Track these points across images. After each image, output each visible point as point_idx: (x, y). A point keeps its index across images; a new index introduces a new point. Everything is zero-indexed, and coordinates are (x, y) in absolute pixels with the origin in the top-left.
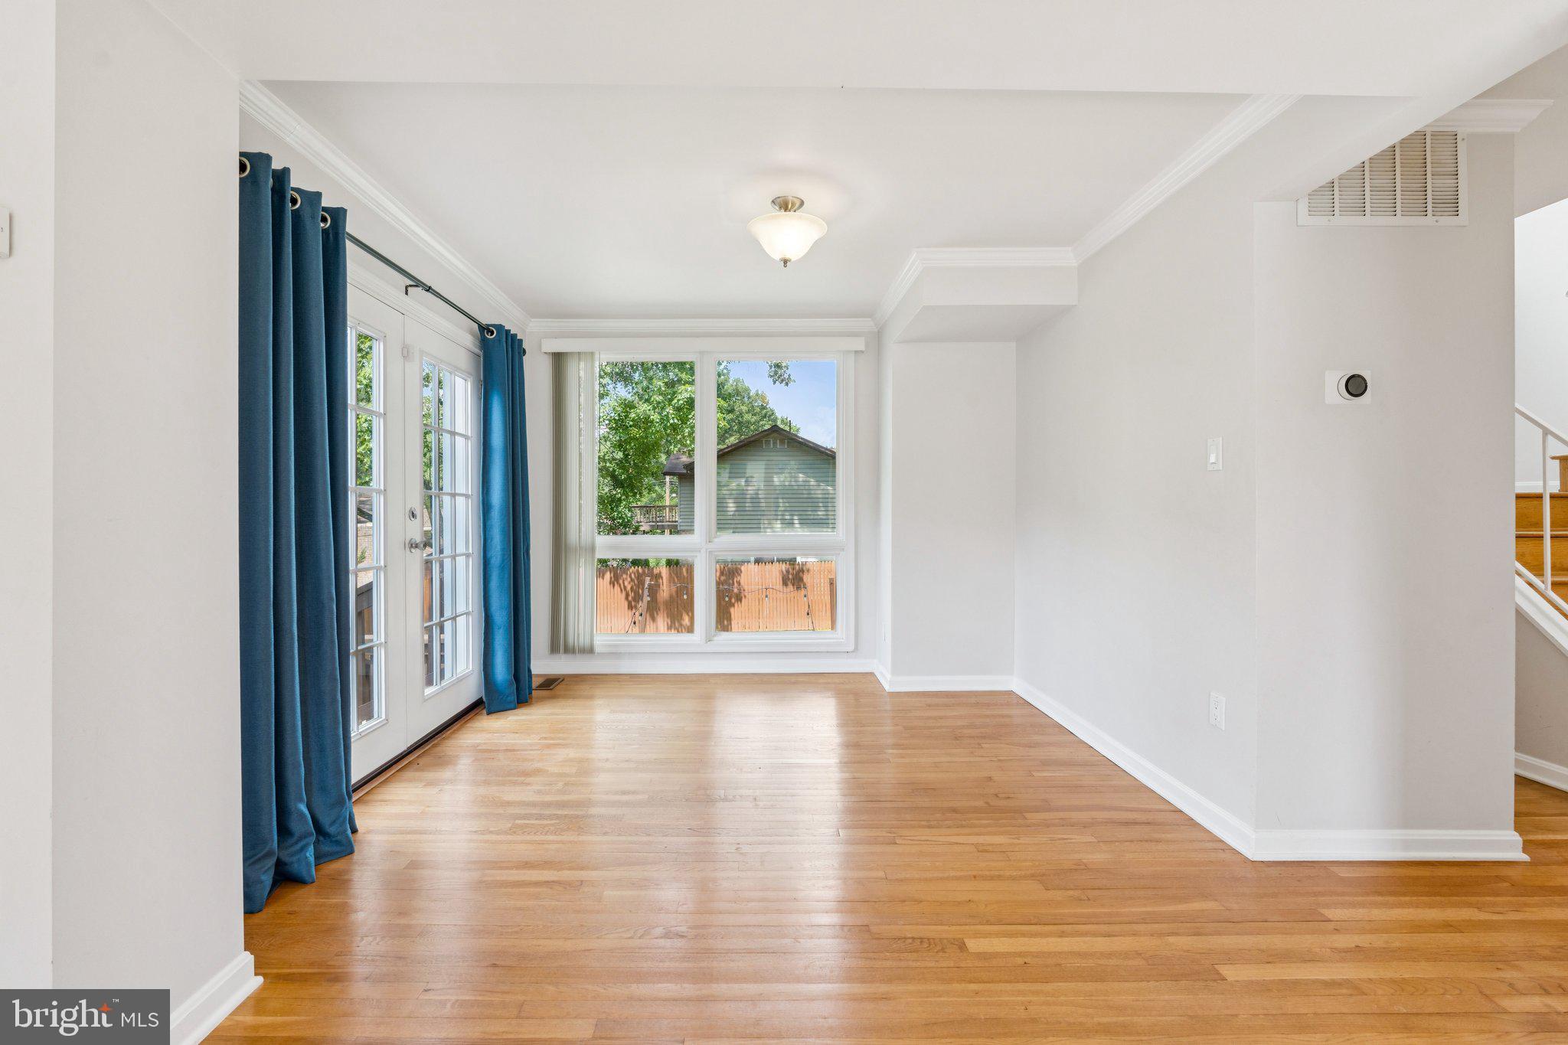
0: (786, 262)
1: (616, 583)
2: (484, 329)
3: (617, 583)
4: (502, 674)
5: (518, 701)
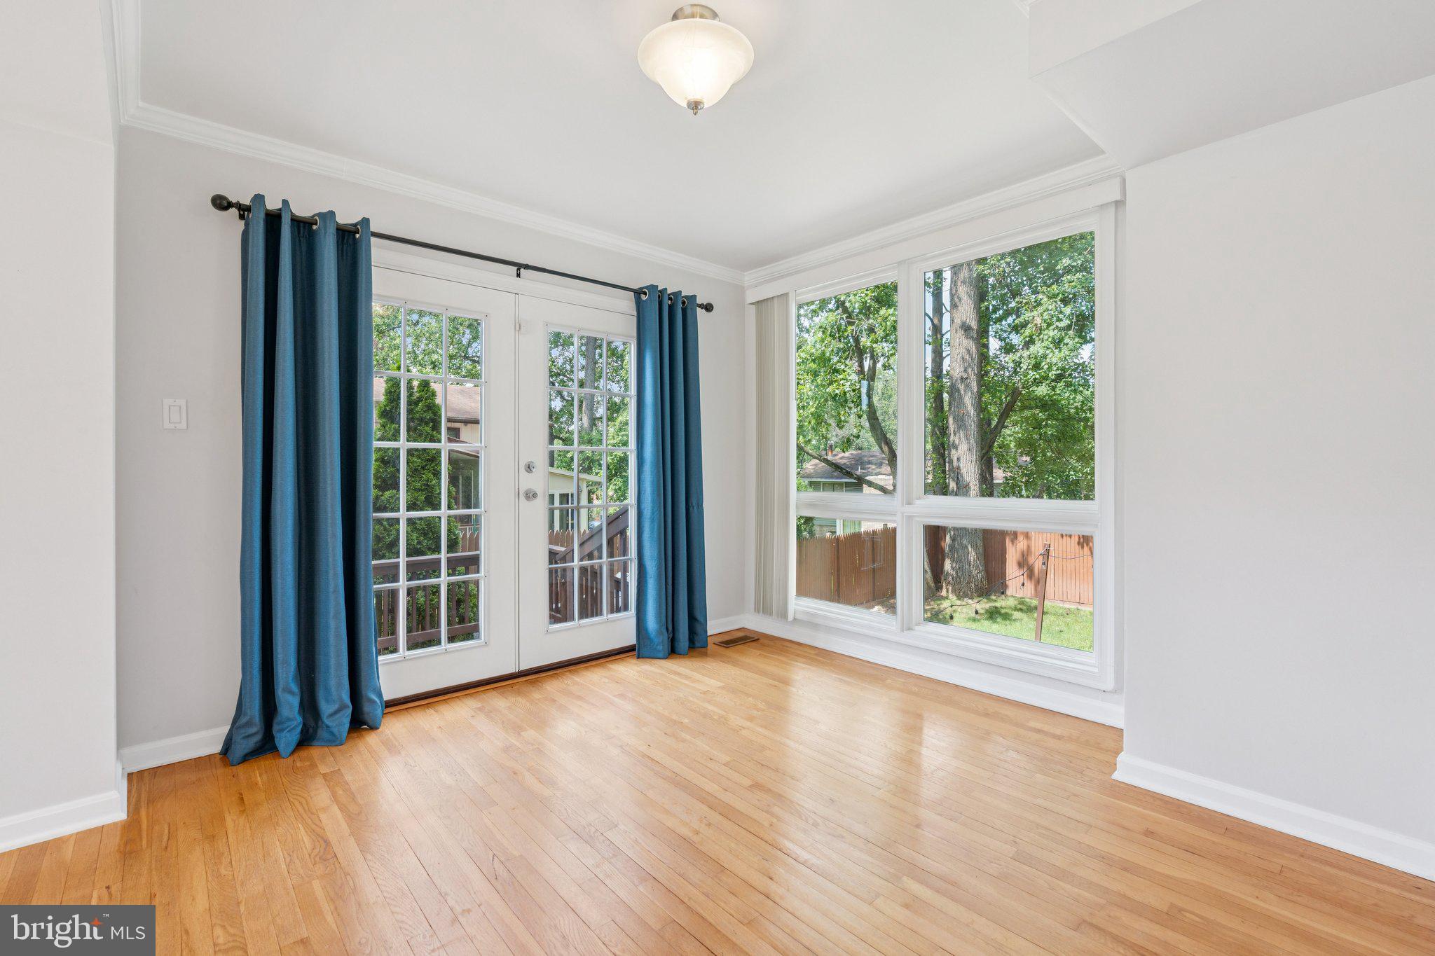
0: (695, 106)
1: (1085, 545)
2: (638, 293)
3: (1087, 545)
4: (652, 623)
5: (673, 651)
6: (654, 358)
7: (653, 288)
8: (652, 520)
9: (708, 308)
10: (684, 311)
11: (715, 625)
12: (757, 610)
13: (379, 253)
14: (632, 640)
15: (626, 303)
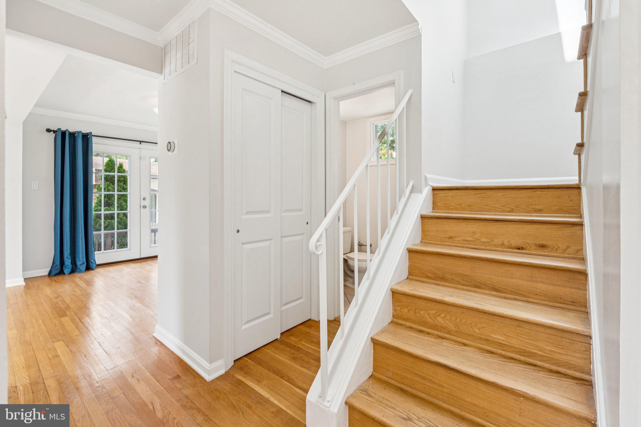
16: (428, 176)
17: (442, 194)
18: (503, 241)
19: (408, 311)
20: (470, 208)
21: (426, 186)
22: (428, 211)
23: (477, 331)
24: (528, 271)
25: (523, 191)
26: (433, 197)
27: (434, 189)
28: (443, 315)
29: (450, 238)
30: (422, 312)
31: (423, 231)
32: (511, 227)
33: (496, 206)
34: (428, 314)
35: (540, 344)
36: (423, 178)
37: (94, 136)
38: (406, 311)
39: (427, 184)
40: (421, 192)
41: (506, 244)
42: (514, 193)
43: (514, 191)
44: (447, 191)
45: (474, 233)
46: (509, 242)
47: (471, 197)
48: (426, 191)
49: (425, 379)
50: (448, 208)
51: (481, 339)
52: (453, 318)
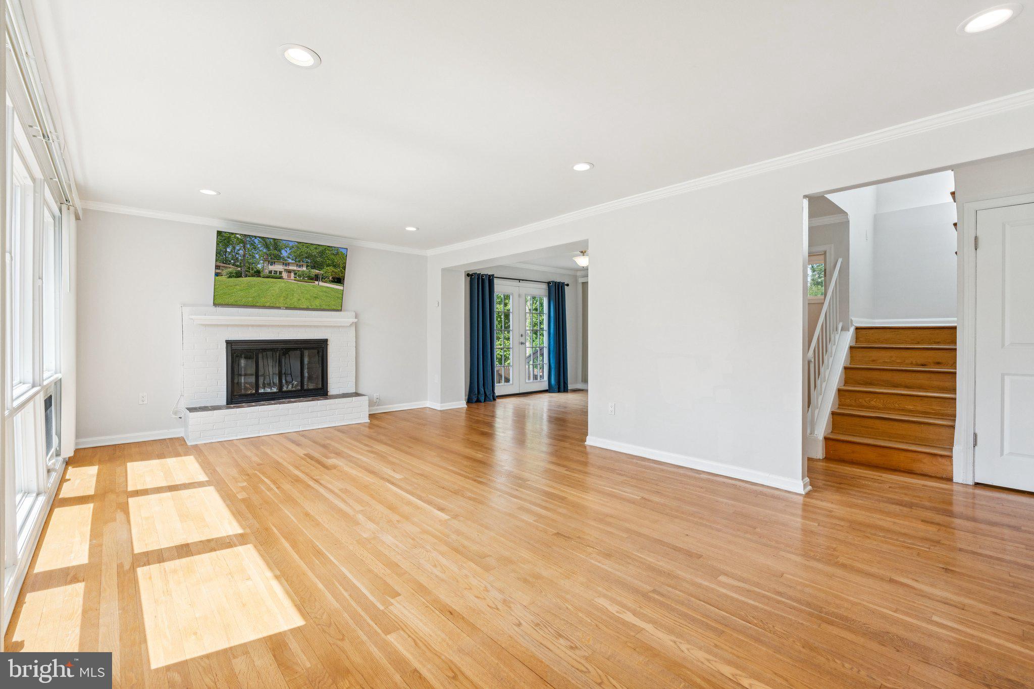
2: (549, 283)
4: (553, 382)
5: (559, 391)
6: (553, 303)
7: (553, 282)
8: (553, 351)
9: (568, 285)
10: (561, 287)
11: (570, 387)
12: (582, 381)
13: (496, 281)
14: (547, 388)
15: (545, 286)
16: (853, 319)
17: (863, 332)
18: (912, 361)
19: (850, 400)
20: (886, 341)
21: (851, 326)
22: (853, 344)
23: (897, 405)
24: (928, 375)
25: (927, 330)
26: (856, 334)
27: (857, 329)
28: (875, 400)
29: (873, 361)
30: (860, 400)
31: (852, 357)
32: (918, 353)
33: (907, 340)
34: (865, 401)
35: (933, 407)
36: (850, 321)
37: (496, 277)
38: (849, 400)
39: (852, 325)
40: (849, 331)
41: (914, 362)
42: (922, 331)
43: (920, 330)
44: (868, 330)
45: (891, 357)
46: (916, 362)
47: (889, 335)
48: (852, 329)
49: (867, 427)
50: (869, 342)
51: (899, 410)
52: (882, 401)
